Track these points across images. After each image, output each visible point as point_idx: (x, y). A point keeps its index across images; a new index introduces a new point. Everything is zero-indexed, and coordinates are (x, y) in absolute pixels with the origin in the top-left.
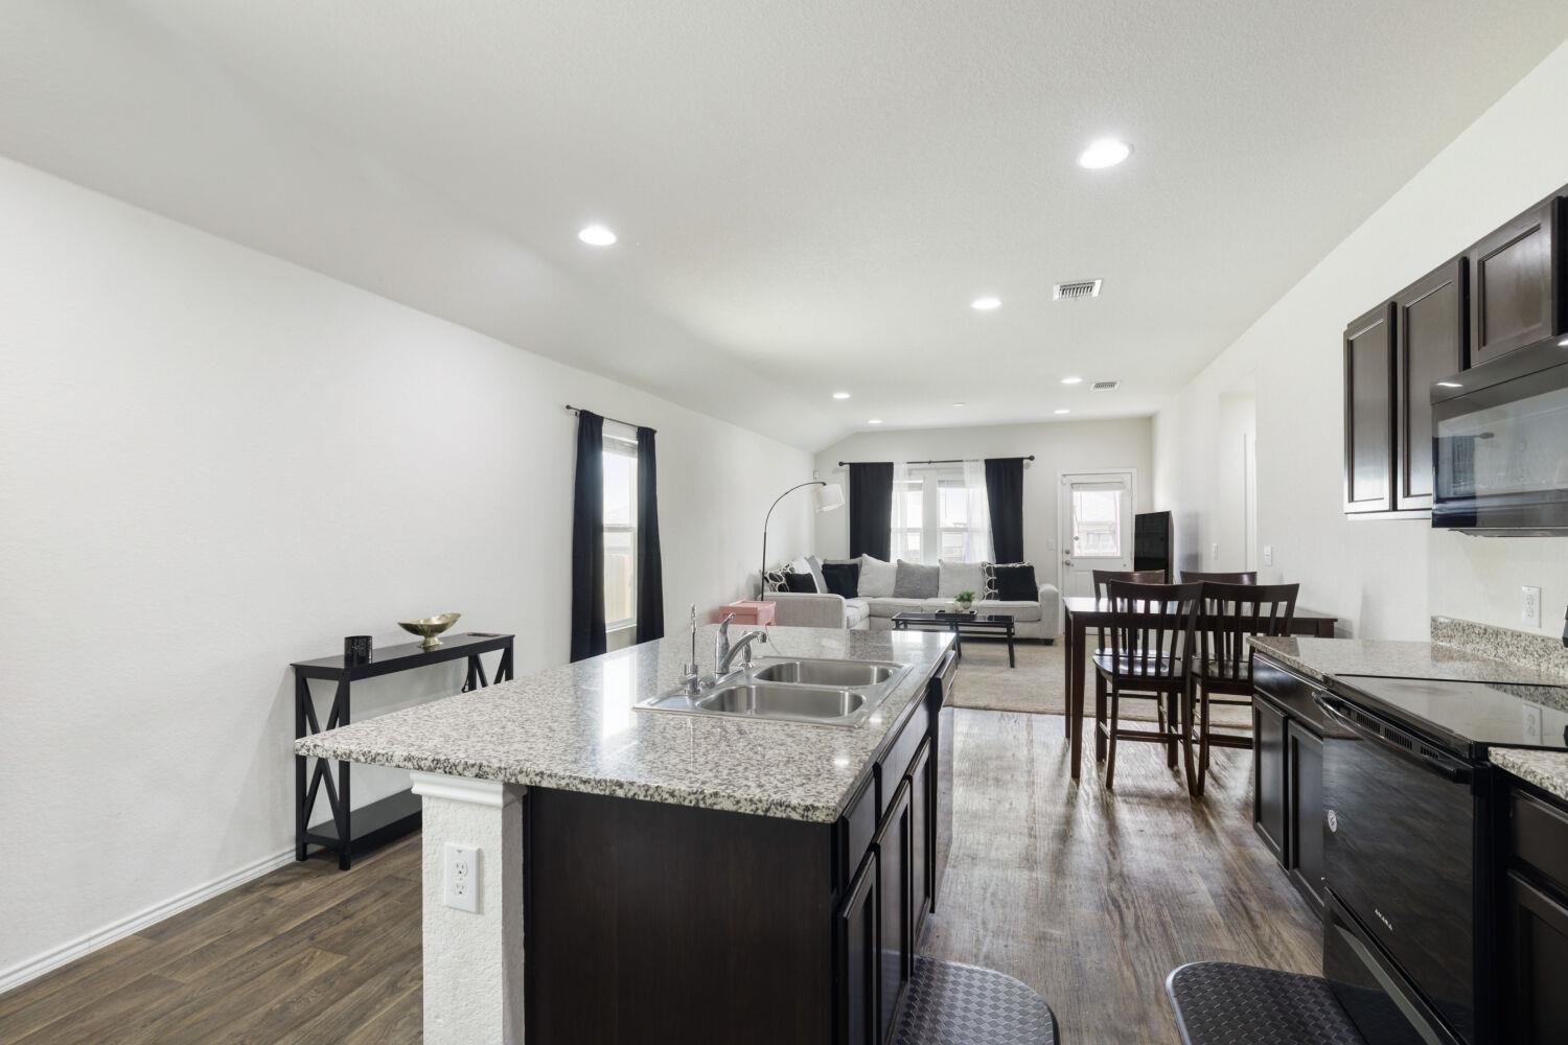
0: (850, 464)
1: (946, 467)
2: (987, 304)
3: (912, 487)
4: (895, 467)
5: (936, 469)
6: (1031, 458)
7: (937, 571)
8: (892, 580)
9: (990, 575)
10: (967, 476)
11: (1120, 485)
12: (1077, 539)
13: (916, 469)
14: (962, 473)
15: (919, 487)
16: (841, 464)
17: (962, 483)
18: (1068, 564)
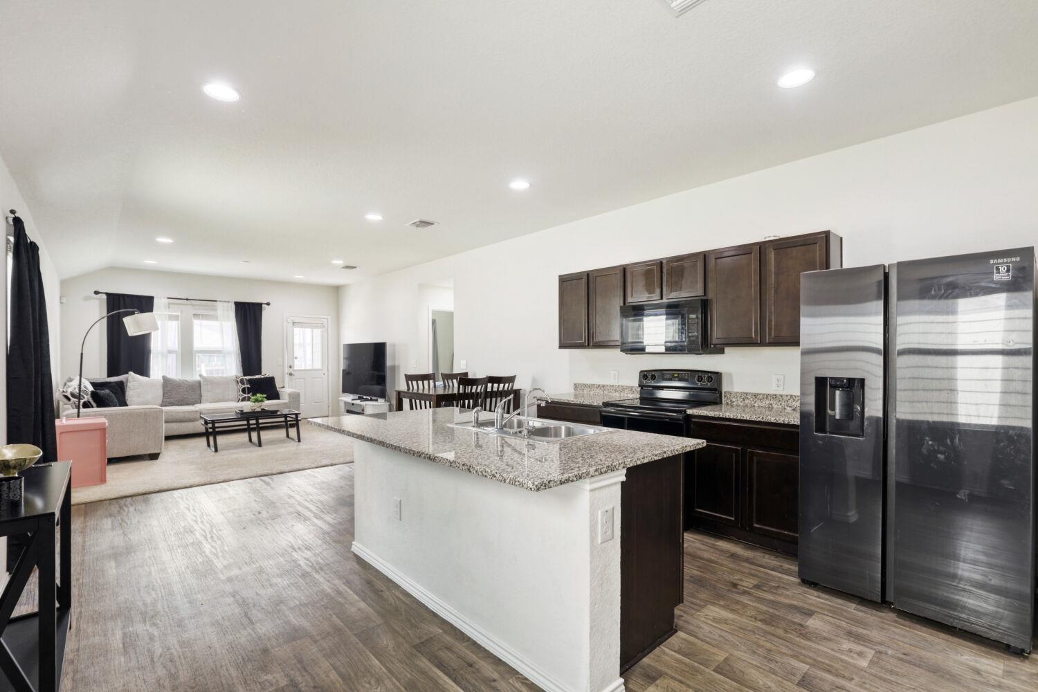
0: (108, 294)
1: (204, 304)
2: (374, 217)
3: (171, 318)
4: (155, 301)
5: (193, 305)
6: (268, 304)
7: (199, 384)
8: (160, 392)
9: (243, 384)
10: (220, 312)
11: (322, 326)
12: (296, 358)
13: (174, 304)
14: (216, 310)
15: (176, 318)
16: (96, 293)
17: (215, 318)
18: (291, 374)
